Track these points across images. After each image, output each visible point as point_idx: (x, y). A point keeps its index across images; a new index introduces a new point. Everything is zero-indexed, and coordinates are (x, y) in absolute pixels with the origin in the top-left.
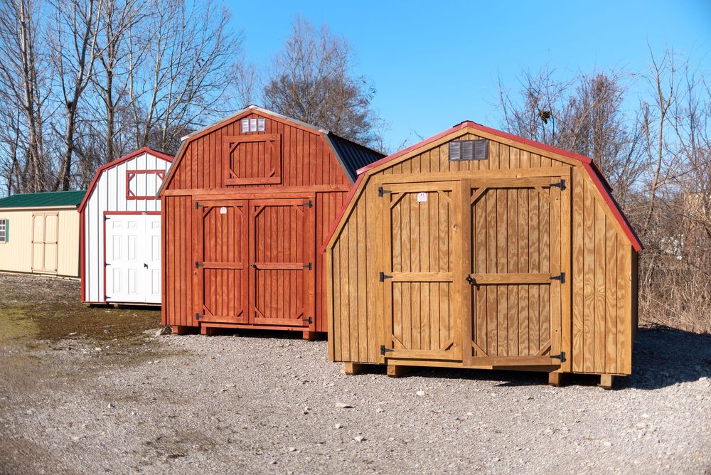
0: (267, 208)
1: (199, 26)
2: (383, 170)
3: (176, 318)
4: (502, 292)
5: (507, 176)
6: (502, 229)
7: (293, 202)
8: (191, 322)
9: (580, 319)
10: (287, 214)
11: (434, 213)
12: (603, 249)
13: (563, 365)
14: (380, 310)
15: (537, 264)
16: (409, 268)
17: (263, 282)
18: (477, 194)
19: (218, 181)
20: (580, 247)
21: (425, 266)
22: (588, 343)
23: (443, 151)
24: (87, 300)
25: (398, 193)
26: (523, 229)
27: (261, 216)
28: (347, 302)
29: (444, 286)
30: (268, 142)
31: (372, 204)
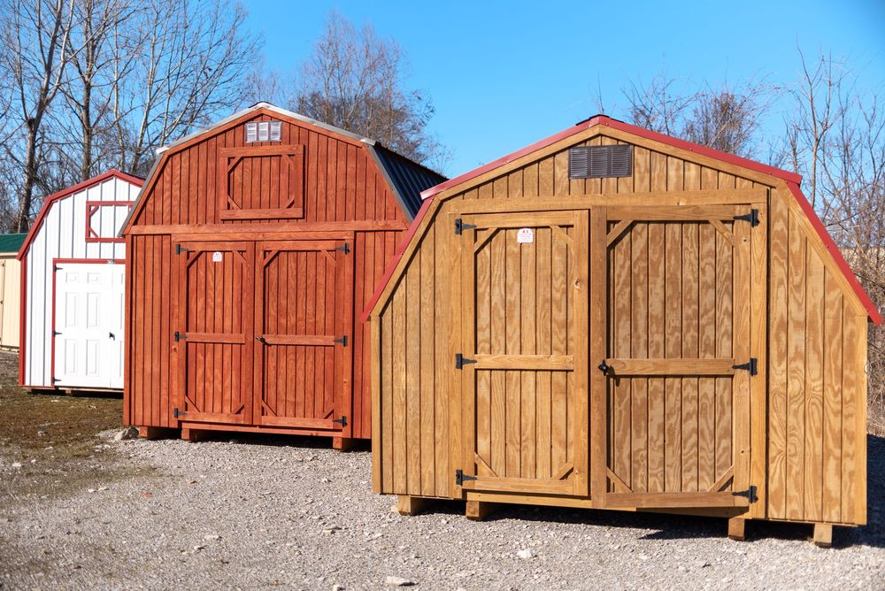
0: (282, 254)
1: (206, 27)
2: (463, 193)
3: (144, 414)
4: (656, 389)
5: (663, 203)
6: (657, 289)
7: (321, 246)
8: (168, 421)
9: (781, 433)
10: (311, 263)
11: (545, 260)
12: (820, 321)
13: (752, 506)
14: (456, 414)
15: (712, 344)
16: (503, 348)
17: (274, 364)
18: (617, 230)
19: (211, 213)
20: (782, 317)
21: (529, 344)
22: (793, 472)
23: (560, 163)
24: (27, 383)
25: (486, 229)
26: (691, 289)
27: (273, 265)
28: (403, 399)
29: (559, 377)
30: (285, 157)
31: (444, 246)
